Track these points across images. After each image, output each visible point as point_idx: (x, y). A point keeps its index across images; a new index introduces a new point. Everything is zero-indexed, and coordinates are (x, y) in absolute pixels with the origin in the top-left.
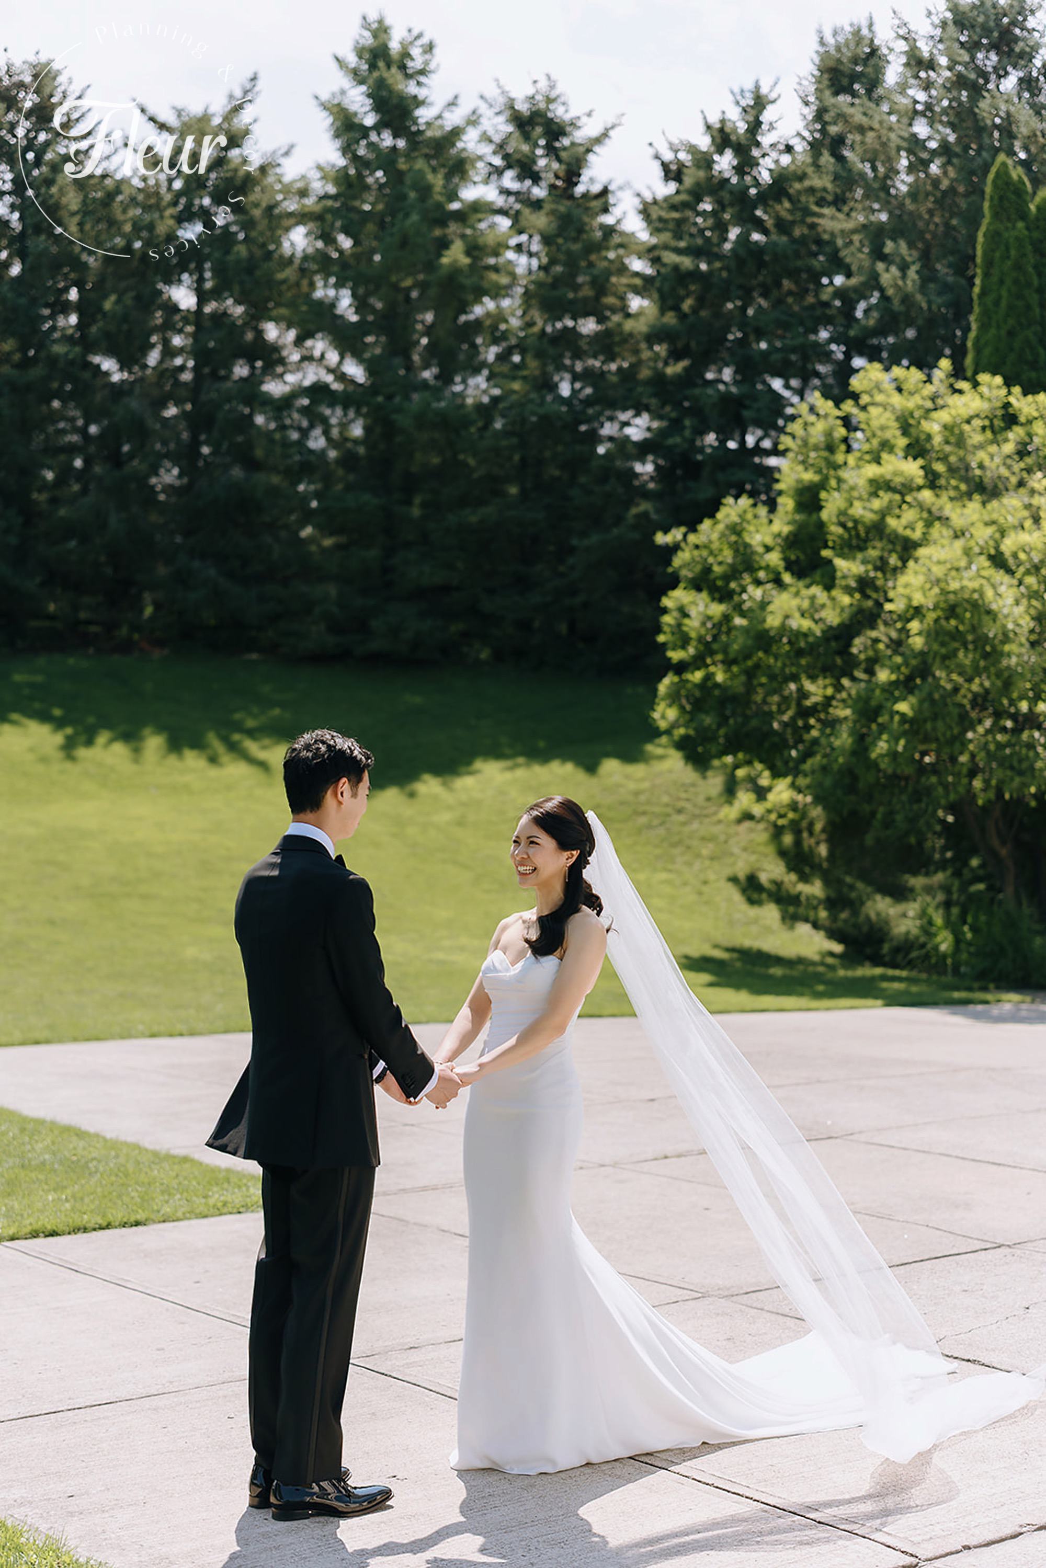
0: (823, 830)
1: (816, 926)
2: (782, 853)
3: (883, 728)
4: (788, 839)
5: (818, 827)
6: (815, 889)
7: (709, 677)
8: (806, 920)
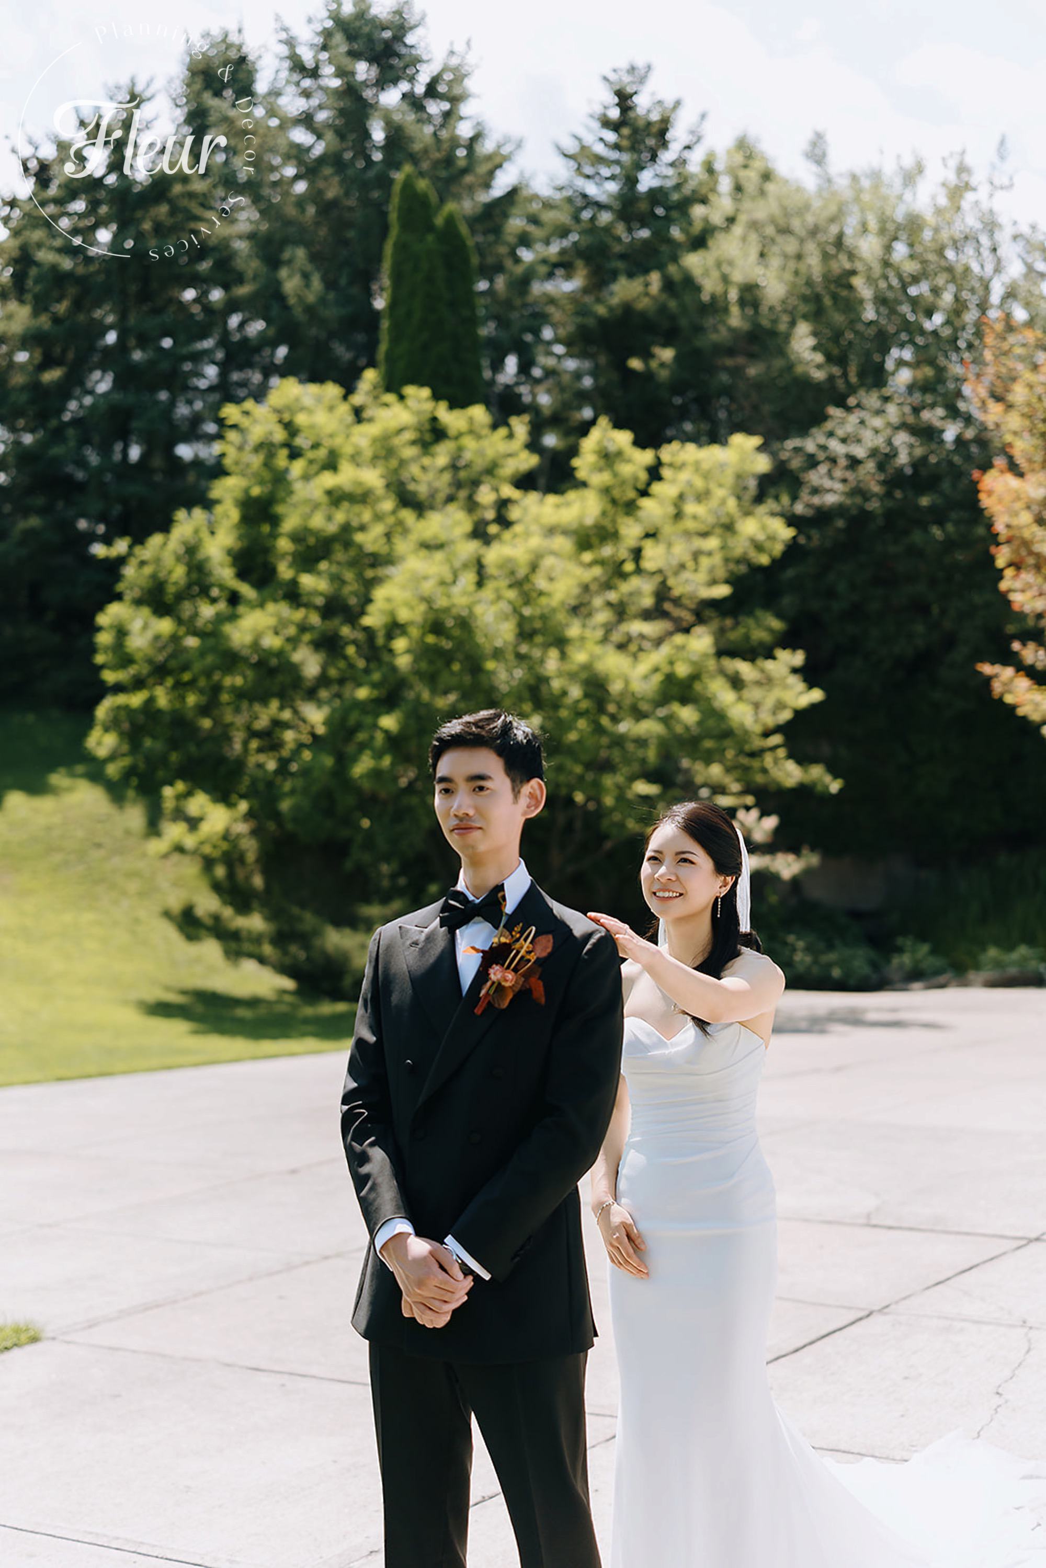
0: (257, 861)
1: (262, 960)
2: (217, 887)
3: (362, 747)
4: (220, 871)
5: (251, 857)
6: (255, 922)
7: (151, 701)
8: (251, 956)
